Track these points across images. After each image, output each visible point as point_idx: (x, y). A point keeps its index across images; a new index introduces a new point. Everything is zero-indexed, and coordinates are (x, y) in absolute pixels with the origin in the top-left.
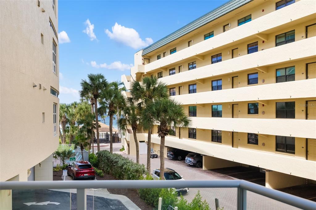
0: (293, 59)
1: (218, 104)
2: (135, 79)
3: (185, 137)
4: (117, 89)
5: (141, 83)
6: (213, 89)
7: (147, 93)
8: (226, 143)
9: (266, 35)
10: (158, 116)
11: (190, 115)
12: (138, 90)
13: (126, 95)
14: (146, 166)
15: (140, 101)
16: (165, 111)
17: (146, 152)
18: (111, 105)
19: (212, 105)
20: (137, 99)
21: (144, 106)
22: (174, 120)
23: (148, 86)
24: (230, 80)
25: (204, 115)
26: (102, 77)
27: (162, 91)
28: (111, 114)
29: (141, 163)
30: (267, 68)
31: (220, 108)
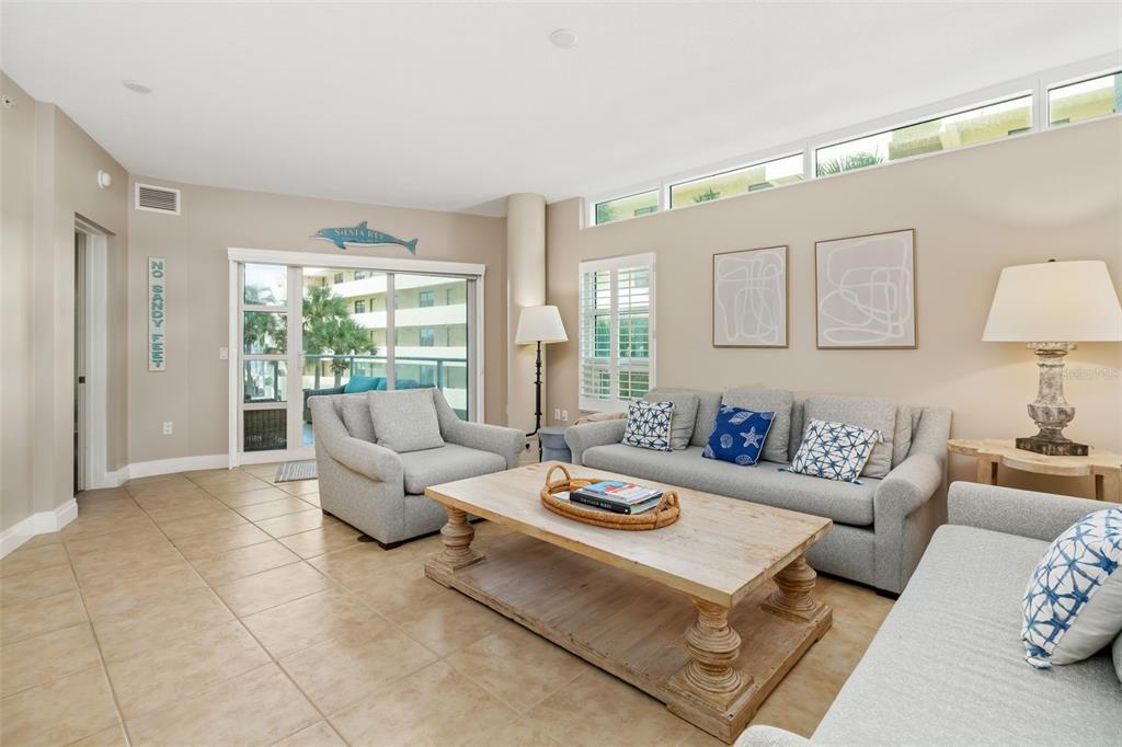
6: (422, 305)
7: (314, 309)
10: (331, 343)
16: (341, 335)
22: (354, 348)
23: (317, 298)
25: (409, 343)
27: (338, 307)
31: (433, 333)
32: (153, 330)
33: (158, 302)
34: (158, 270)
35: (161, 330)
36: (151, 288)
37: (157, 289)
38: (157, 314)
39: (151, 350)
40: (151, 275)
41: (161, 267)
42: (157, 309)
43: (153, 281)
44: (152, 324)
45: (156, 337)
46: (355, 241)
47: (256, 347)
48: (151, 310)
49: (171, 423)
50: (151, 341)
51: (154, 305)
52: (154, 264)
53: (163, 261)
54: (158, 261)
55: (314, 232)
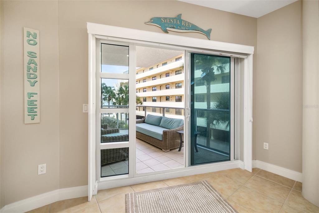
0: (181, 80)
1: (154, 97)
2: (120, 85)
3: (141, 111)
4: (111, 89)
5: (123, 87)
6: (153, 91)
8: (158, 112)
9: (172, 70)
11: (144, 101)
12: (122, 90)
13: (116, 92)
14: (125, 121)
15: (123, 95)
17: (125, 117)
18: (109, 96)
19: (152, 97)
20: (121, 94)
21: (124, 97)
23: (126, 89)
24: (159, 87)
25: (149, 101)
26: (105, 84)
28: (109, 100)
29: (123, 120)
30: (173, 83)
31: (156, 98)
32: (29, 89)
33: (32, 66)
34: (32, 39)
35: (36, 89)
36: (26, 54)
37: (32, 55)
38: (32, 76)
39: (26, 106)
40: (26, 43)
41: (35, 36)
42: (31, 72)
43: (29, 48)
44: (27, 84)
45: (31, 95)
46: (174, 28)
47: (111, 101)
48: (26, 72)
49: (45, 165)
50: (26, 99)
51: (29, 69)
52: (29, 34)
53: (37, 32)
54: (32, 32)
55: (148, 19)
